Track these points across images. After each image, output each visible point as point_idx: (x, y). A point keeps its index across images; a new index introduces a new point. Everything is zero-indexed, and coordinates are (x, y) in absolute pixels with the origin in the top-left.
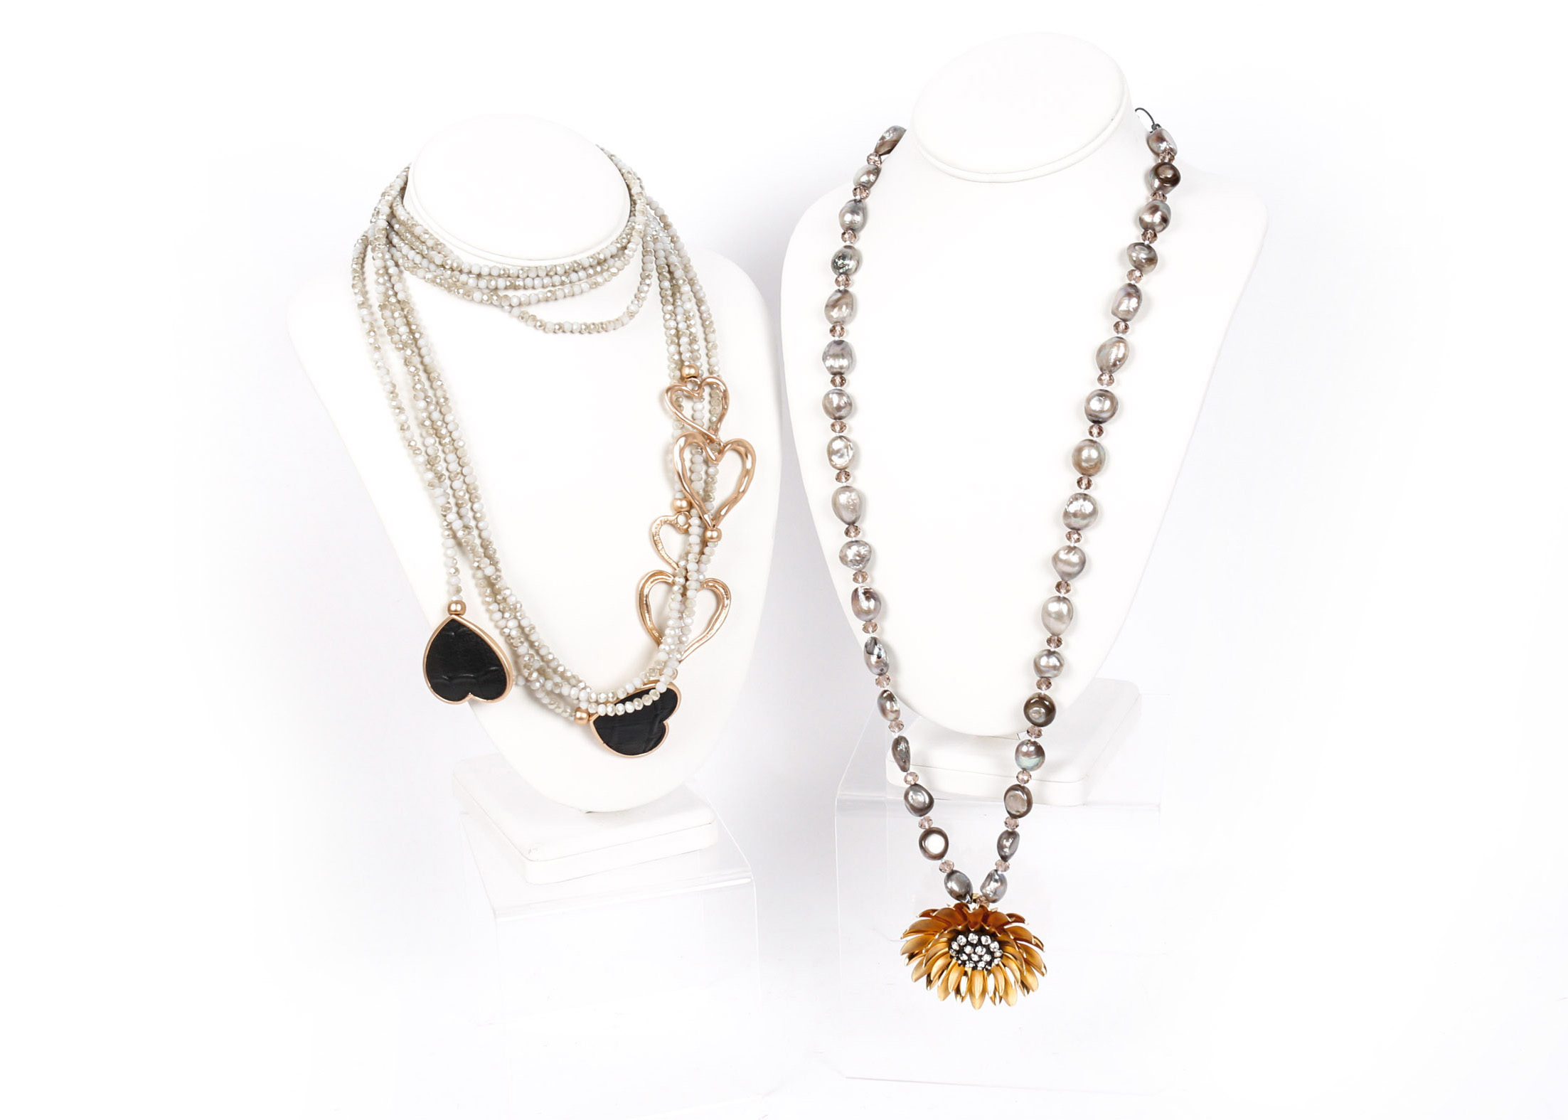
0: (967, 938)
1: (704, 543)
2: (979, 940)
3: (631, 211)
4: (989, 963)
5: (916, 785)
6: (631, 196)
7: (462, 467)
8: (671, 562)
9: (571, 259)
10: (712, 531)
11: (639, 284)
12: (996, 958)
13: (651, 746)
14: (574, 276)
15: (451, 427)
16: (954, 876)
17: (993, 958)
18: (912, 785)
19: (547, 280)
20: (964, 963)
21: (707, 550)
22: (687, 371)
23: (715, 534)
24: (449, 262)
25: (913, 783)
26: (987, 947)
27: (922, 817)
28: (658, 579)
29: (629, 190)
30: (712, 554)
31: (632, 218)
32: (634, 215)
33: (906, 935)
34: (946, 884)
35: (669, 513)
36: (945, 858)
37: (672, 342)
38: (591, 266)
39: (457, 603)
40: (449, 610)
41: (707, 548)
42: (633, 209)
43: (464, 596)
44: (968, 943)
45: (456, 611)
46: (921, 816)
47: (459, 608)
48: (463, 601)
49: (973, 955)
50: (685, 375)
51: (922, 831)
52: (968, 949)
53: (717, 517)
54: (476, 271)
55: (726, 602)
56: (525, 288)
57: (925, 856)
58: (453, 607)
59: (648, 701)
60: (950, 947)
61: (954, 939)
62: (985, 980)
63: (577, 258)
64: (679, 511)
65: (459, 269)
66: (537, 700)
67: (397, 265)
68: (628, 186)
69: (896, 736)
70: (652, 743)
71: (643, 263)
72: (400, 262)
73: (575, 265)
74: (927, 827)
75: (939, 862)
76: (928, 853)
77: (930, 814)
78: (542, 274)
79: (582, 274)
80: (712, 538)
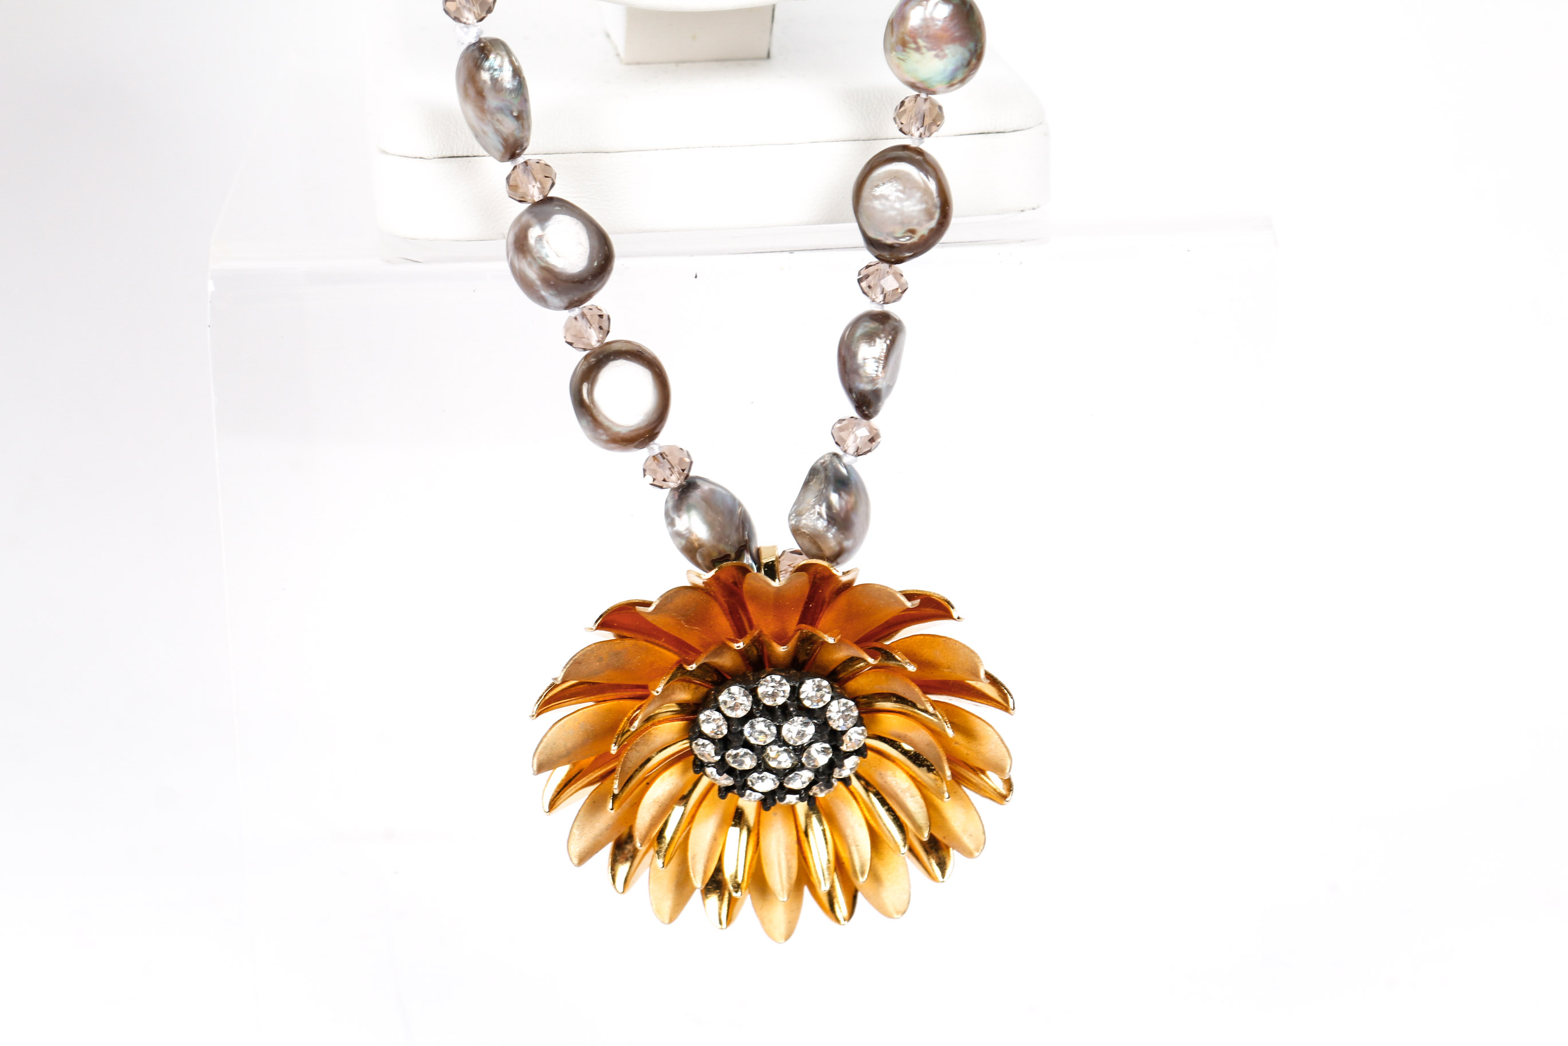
0: (753, 692)
2: (795, 692)
4: (824, 776)
5: (547, 200)
12: (849, 754)
16: (695, 496)
17: (838, 757)
18: (536, 204)
20: (741, 783)
25: (538, 197)
26: (818, 716)
27: (576, 311)
33: (549, 701)
34: (671, 523)
36: (664, 439)
44: (759, 709)
46: (570, 306)
49: (773, 751)
51: (577, 356)
52: (760, 731)
57: (596, 439)
60: (694, 732)
61: (708, 701)
62: (801, 837)
69: (470, 36)
74: (595, 344)
75: (641, 455)
76: (606, 429)
77: (602, 299)
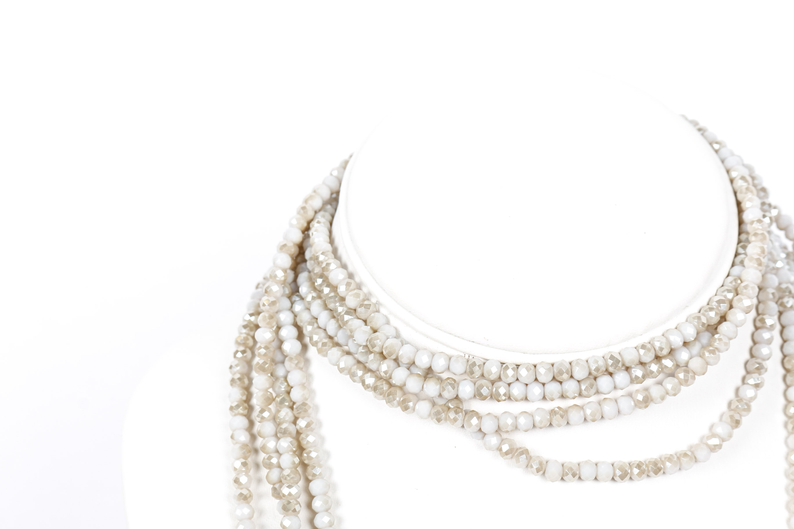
3: (737, 255)
6: (741, 223)
9: (600, 353)
11: (739, 382)
14: (604, 382)
19: (553, 388)
24: (378, 342)
29: (740, 211)
31: (737, 270)
32: (742, 263)
38: (642, 364)
42: (741, 251)
54: (423, 361)
56: (509, 397)
63: (615, 350)
65: (394, 357)
67: (300, 336)
68: (739, 204)
71: (755, 343)
72: (308, 329)
73: (610, 362)
78: (544, 375)
79: (621, 377)
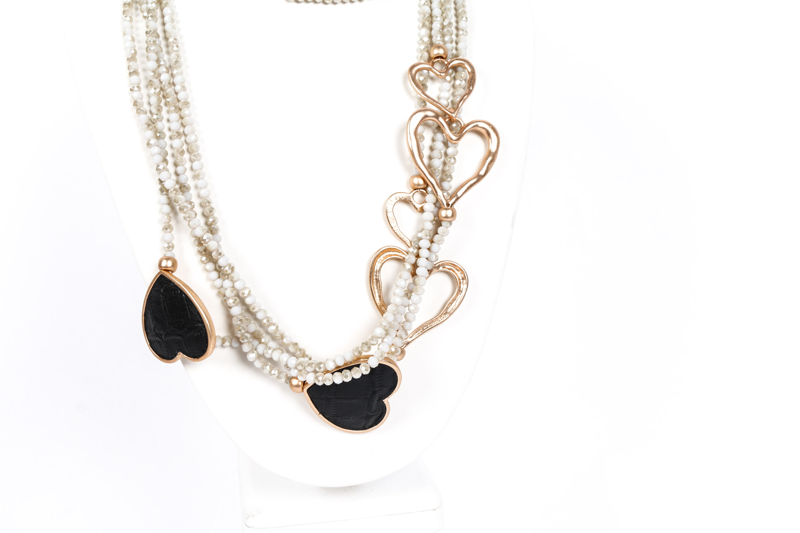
1: (438, 222)
7: (184, 127)
8: (405, 239)
10: (446, 209)
13: (370, 424)
15: (178, 88)
21: (440, 230)
22: (436, 52)
23: (449, 213)
28: (391, 255)
30: (446, 234)
35: (406, 191)
37: (424, 25)
39: (168, 259)
40: (160, 265)
41: (441, 227)
43: (176, 253)
45: (166, 267)
47: (169, 264)
48: (175, 258)
50: (432, 56)
53: (455, 196)
55: (463, 287)
58: (164, 264)
59: (356, 374)
64: (416, 189)
66: (250, 364)
70: (372, 420)
80: (446, 217)
